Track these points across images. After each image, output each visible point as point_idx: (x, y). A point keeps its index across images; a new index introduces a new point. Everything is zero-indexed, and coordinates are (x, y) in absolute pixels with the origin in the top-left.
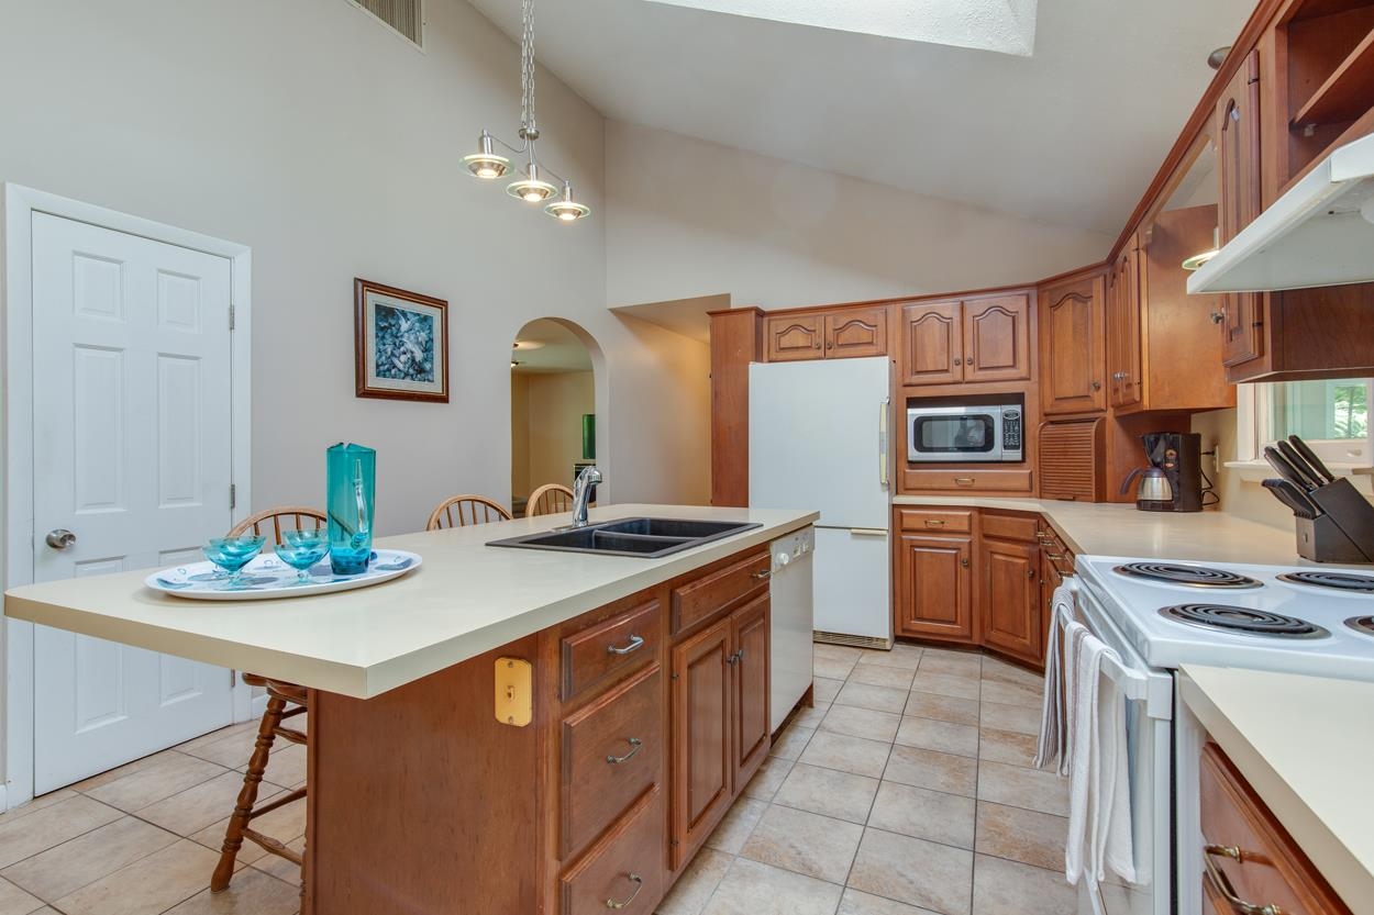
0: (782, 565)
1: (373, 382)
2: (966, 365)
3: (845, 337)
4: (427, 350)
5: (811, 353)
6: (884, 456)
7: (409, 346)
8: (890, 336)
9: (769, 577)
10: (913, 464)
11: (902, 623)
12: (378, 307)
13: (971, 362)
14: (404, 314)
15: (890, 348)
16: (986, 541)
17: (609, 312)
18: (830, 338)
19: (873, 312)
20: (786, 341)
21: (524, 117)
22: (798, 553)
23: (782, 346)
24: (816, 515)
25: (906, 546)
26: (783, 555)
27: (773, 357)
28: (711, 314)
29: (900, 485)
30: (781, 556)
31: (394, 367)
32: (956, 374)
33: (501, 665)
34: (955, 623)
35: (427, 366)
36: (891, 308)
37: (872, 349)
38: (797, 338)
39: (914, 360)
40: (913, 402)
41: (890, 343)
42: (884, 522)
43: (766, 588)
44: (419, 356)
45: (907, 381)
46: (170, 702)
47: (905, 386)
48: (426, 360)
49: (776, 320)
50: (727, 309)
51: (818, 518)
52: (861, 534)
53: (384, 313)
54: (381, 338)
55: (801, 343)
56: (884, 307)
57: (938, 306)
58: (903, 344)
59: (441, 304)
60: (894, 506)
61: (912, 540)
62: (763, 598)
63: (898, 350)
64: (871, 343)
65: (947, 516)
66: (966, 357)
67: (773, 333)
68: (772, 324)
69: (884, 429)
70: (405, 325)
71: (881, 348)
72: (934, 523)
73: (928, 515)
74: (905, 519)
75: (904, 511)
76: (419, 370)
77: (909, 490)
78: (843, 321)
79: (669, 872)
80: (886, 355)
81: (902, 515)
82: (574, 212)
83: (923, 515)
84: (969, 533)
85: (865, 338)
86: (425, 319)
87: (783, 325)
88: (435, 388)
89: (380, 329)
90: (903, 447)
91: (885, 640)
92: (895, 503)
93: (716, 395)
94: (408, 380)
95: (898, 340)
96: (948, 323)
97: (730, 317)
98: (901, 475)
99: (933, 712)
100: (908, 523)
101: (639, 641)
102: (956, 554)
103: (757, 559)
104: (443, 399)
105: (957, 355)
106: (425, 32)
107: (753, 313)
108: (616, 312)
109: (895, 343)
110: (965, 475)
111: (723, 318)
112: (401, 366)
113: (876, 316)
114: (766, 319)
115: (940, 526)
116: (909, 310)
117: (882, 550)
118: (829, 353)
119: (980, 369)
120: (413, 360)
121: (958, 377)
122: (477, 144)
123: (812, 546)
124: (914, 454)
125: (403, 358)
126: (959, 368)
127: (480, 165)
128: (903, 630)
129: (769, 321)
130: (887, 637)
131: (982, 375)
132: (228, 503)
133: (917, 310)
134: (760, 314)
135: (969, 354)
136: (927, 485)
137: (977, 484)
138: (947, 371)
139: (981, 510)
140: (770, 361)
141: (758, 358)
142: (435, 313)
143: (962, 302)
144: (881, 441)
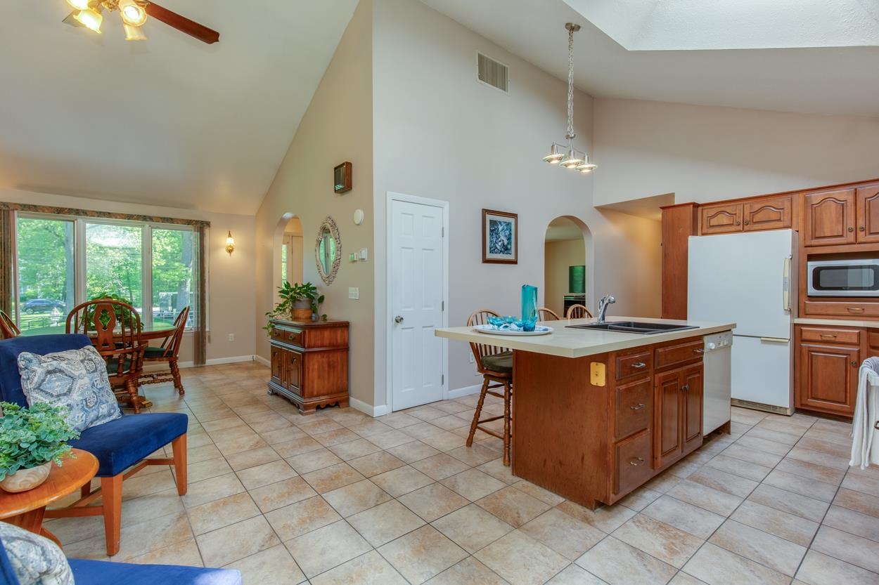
0: (711, 349)
1: (489, 256)
2: (858, 231)
3: (758, 217)
4: (509, 239)
5: (733, 228)
6: (787, 293)
7: (502, 238)
8: (794, 216)
9: (703, 353)
10: (811, 298)
11: (801, 400)
12: (491, 221)
13: (863, 229)
14: (500, 222)
15: (794, 222)
16: (871, 350)
17: (595, 210)
18: (747, 218)
19: (781, 200)
20: (714, 222)
21: (568, 130)
22: (721, 345)
23: (711, 224)
24: (734, 326)
25: (805, 352)
26: (711, 344)
27: (704, 231)
28: (662, 208)
29: (801, 311)
30: (710, 344)
31: (497, 248)
32: (851, 237)
33: (593, 364)
34: (845, 403)
35: (509, 247)
36: (795, 196)
37: (781, 224)
38: (723, 219)
39: (814, 230)
40: (811, 257)
41: (794, 219)
42: (786, 333)
43: (701, 359)
44: (506, 242)
45: (808, 244)
46: (426, 386)
47: (806, 247)
48: (508, 244)
49: (708, 208)
50: (672, 205)
51: (736, 327)
52: (767, 341)
53: (493, 223)
54: (491, 235)
55: (726, 221)
56: (790, 196)
57: (835, 193)
58: (805, 220)
59: (514, 216)
60: (795, 325)
61: (809, 347)
62: (699, 364)
63: (801, 224)
64: (779, 220)
65: (839, 332)
66: (859, 226)
67: (705, 217)
68: (705, 212)
69: (787, 275)
70: (500, 228)
71: (788, 223)
72: (829, 337)
73: (822, 332)
74: (803, 333)
75: (803, 328)
76: (506, 249)
77: (807, 315)
78: (757, 207)
79: (652, 470)
80: (790, 227)
81: (801, 330)
82: (589, 168)
83: (818, 332)
84: (858, 344)
85: (774, 216)
86: (508, 224)
87: (712, 212)
88: (511, 257)
89: (491, 231)
90: (804, 287)
91: (786, 409)
92: (795, 322)
93: (665, 256)
94: (501, 254)
95: (801, 217)
96: (843, 204)
97: (675, 209)
98: (802, 305)
99: (818, 448)
100: (805, 336)
101: (643, 364)
102: (846, 358)
103: (696, 343)
104: (515, 262)
105: (851, 224)
106: (509, 84)
107: (692, 206)
108: (597, 208)
109: (798, 220)
110: (857, 306)
111: (671, 210)
112: (499, 247)
113: (783, 202)
114: (700, 208)
115: (834, 339)
116: (811, 197)
117: (785, 352)
118: (746, 227)
119: (871, 234)
120: (503, 244)
121: (852, 239)
122: (550, 148)
123: (731, 343)
124: (812, 291)
125: (500, 244)
126: (852, 234)
127: (552, 159)
128: (802, 405)
129: (702, 210)
130: (788, 407)
131: (872, 238)
132: (441, 309)
133: (816, 197)
134: (696, 206)
135: (861, 223)
136: (824, 312)
137: (866, 312)
138: (842, 236)
139: (869, 330)
140: (703, 234)
141: (695, 233)
142: (512, 220)
143: (856, 189)
144: (785, 283)
